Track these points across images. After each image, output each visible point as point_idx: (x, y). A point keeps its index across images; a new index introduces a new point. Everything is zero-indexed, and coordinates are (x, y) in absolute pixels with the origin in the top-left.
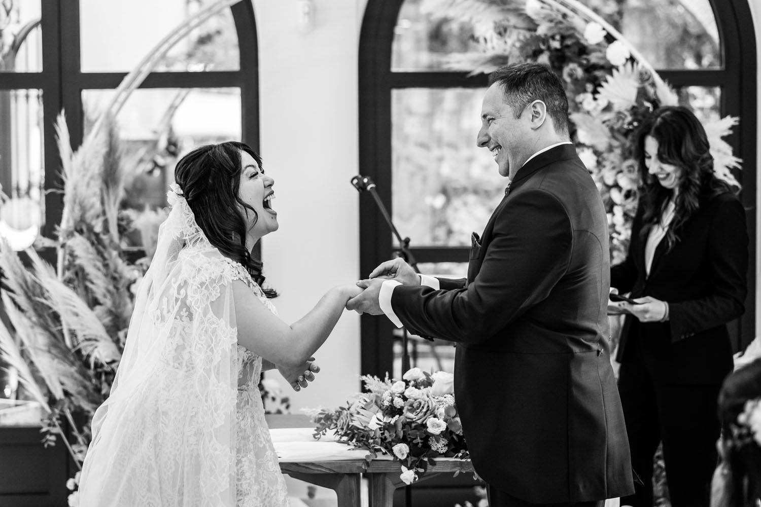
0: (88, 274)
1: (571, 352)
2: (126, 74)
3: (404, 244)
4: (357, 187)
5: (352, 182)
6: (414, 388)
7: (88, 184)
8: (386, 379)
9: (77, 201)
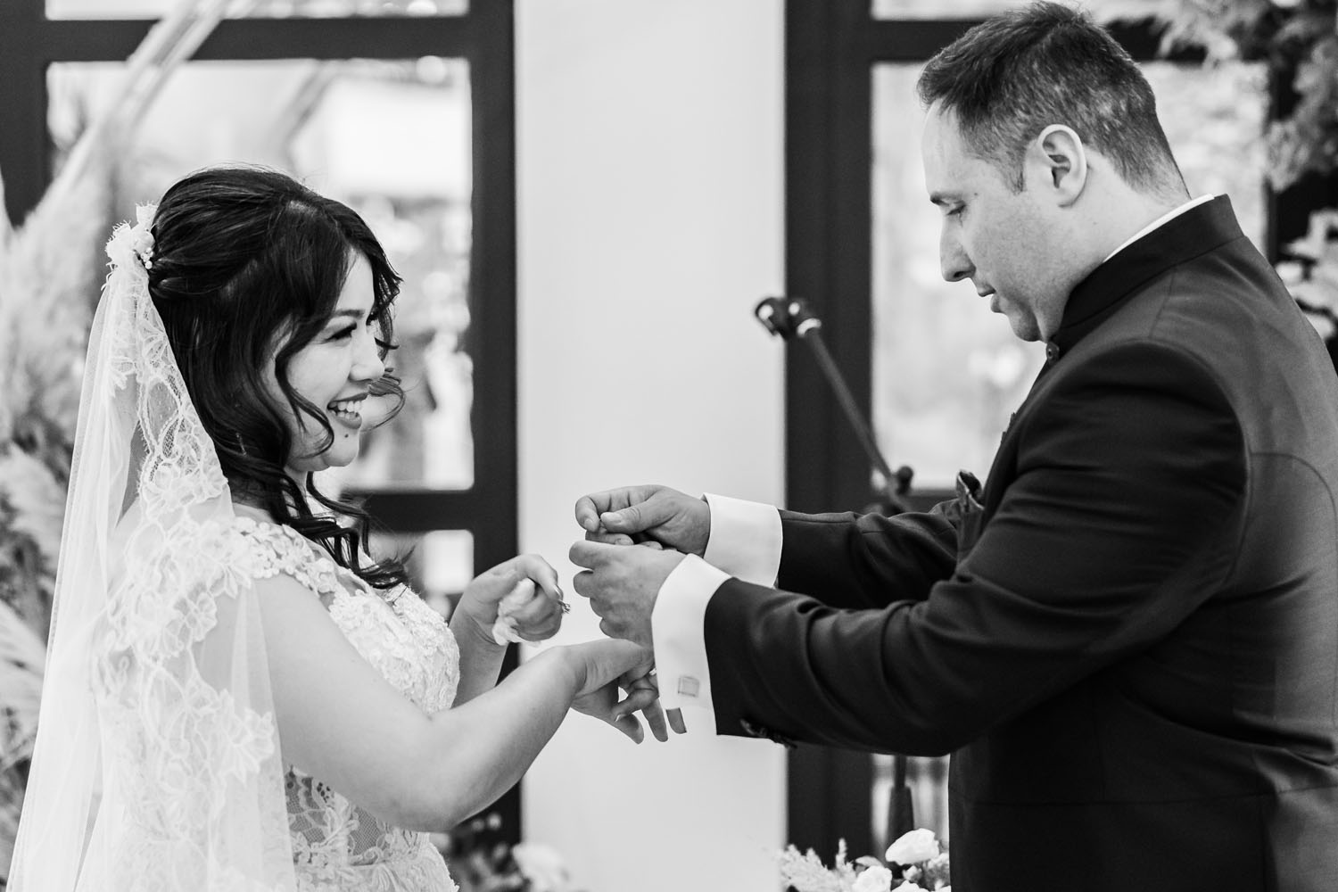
0: (46, 558)
1: (1269, 790)
2: (153, 22)
3: (895, 485)
4: (770, 324)
5: (757, 312)
6: (915, 886)
7: (51, 317)
8: (840, 858)
9: (21, 360)
